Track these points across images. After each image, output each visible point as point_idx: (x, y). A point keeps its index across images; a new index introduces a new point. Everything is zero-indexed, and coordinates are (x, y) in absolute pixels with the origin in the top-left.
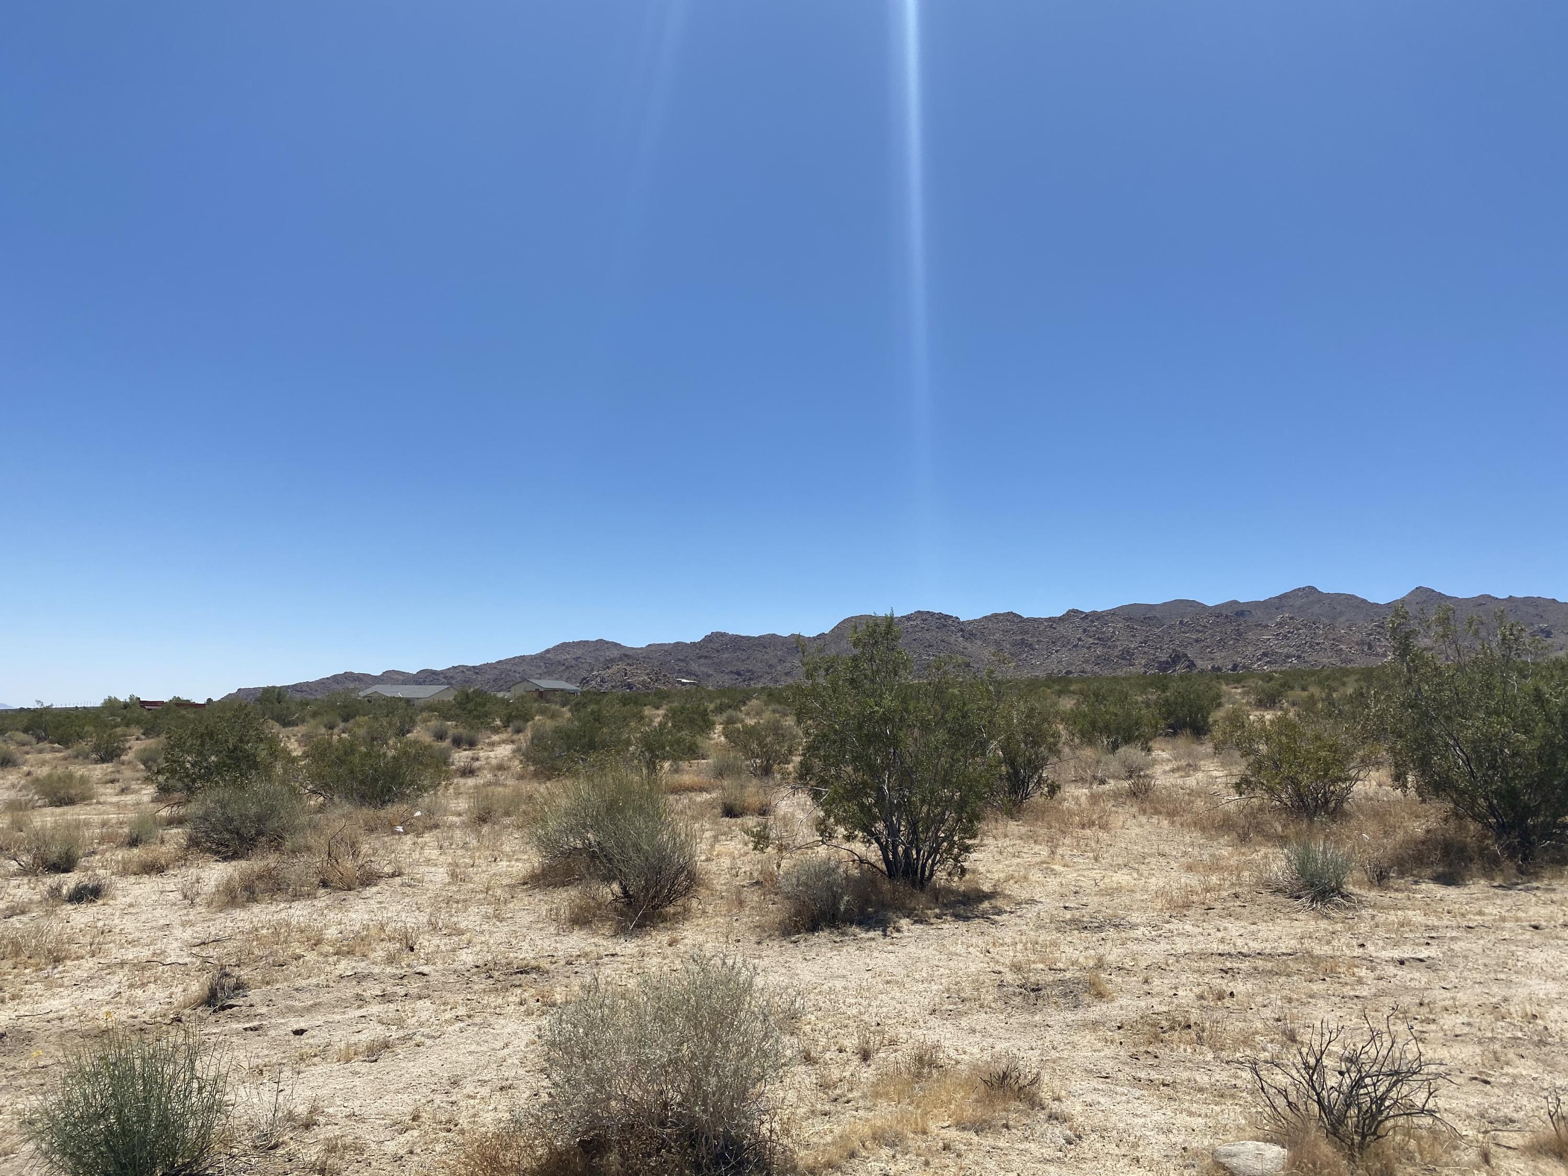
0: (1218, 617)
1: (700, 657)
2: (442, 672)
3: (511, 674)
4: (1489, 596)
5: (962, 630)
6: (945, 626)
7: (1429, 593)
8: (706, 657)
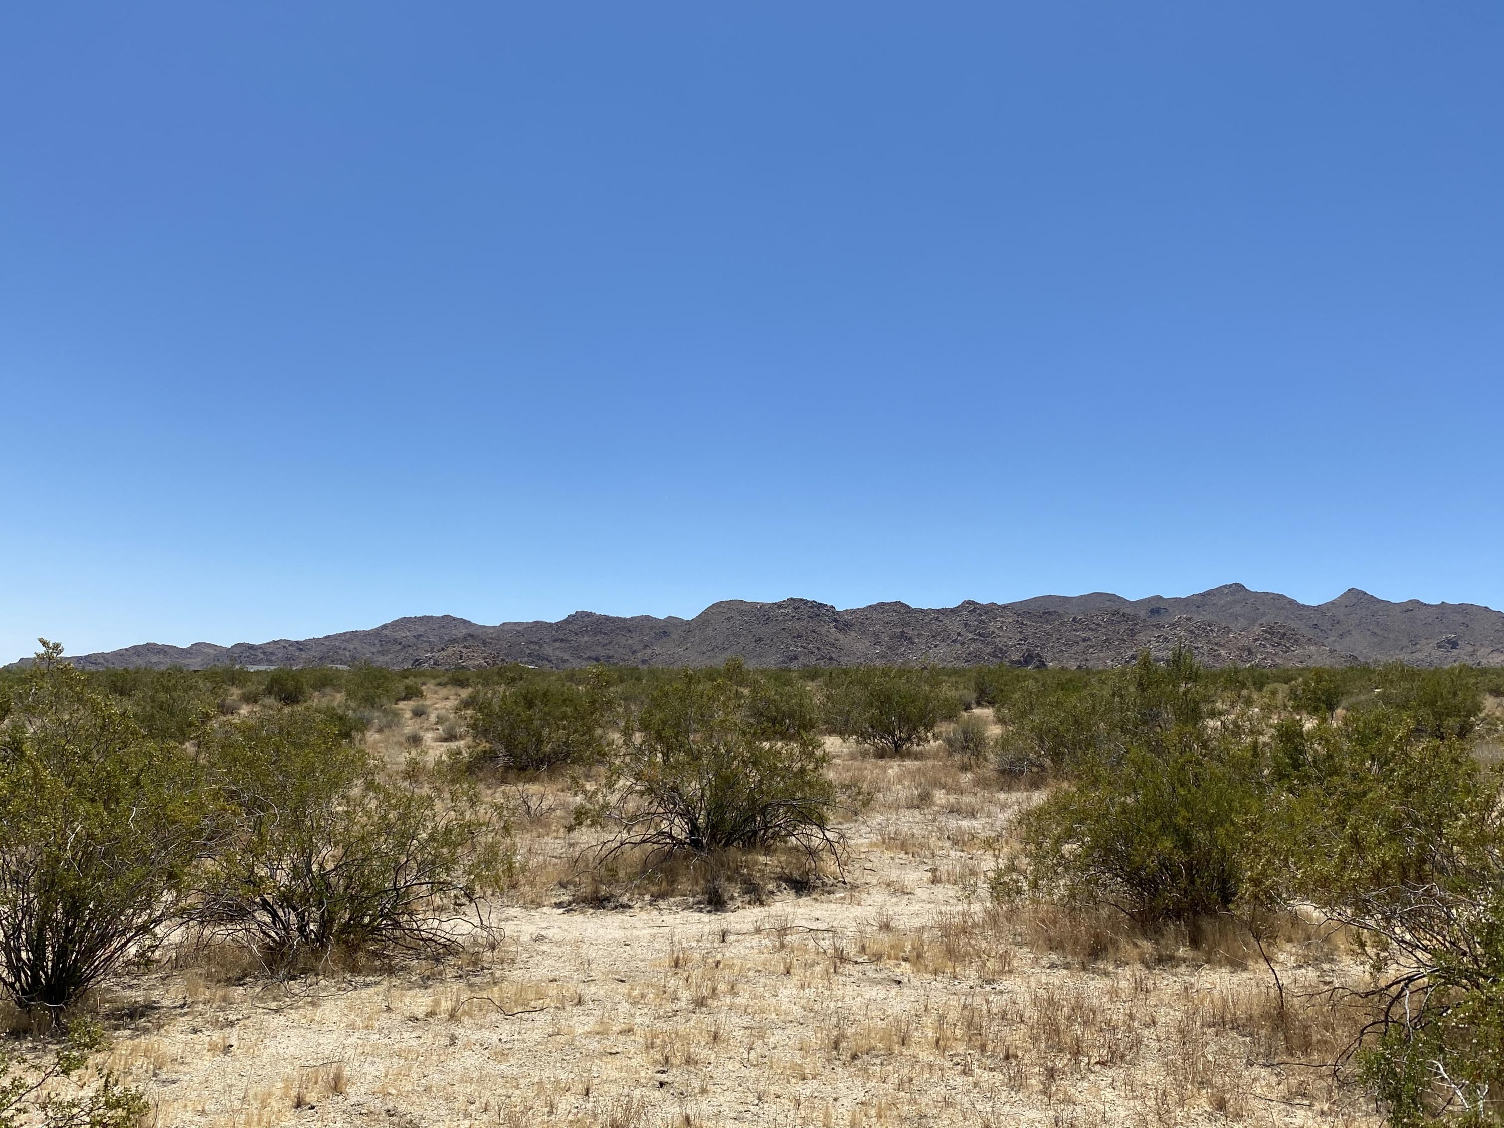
0: (1114, 615)
1: (556, 640)
2: (260, 647)
3: (341, 652)
4: (1418, 602)
5: (836, 620)
6: (818, 615)
7: (1360, 595)
8: (562, 640)
